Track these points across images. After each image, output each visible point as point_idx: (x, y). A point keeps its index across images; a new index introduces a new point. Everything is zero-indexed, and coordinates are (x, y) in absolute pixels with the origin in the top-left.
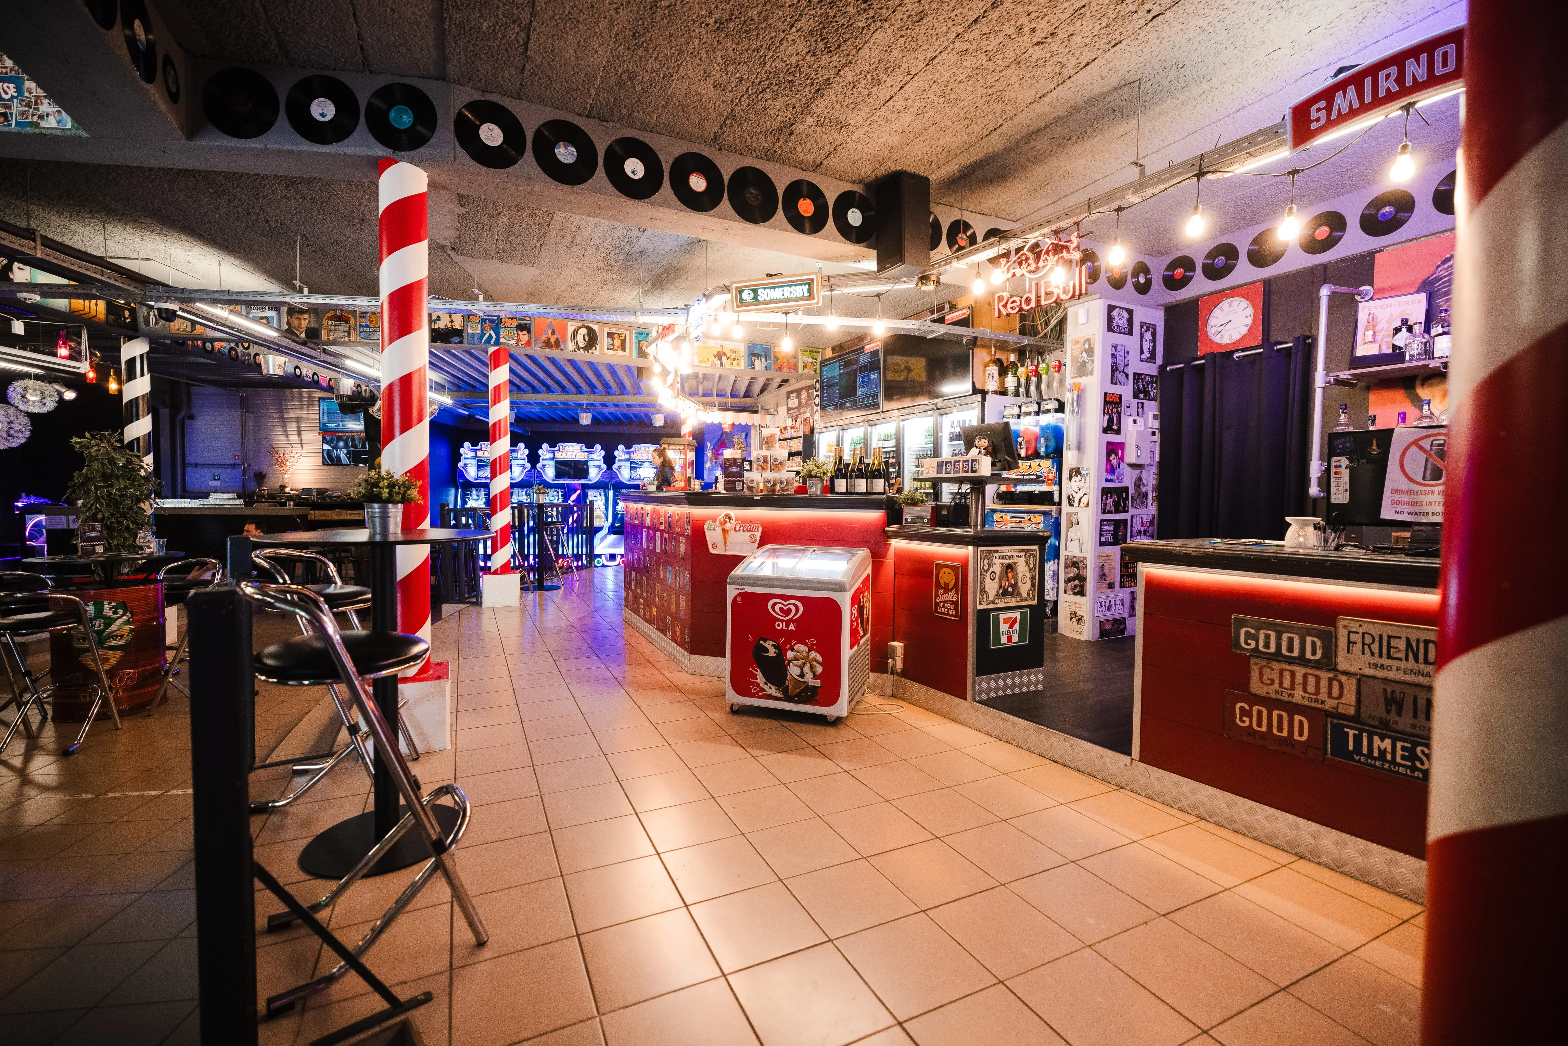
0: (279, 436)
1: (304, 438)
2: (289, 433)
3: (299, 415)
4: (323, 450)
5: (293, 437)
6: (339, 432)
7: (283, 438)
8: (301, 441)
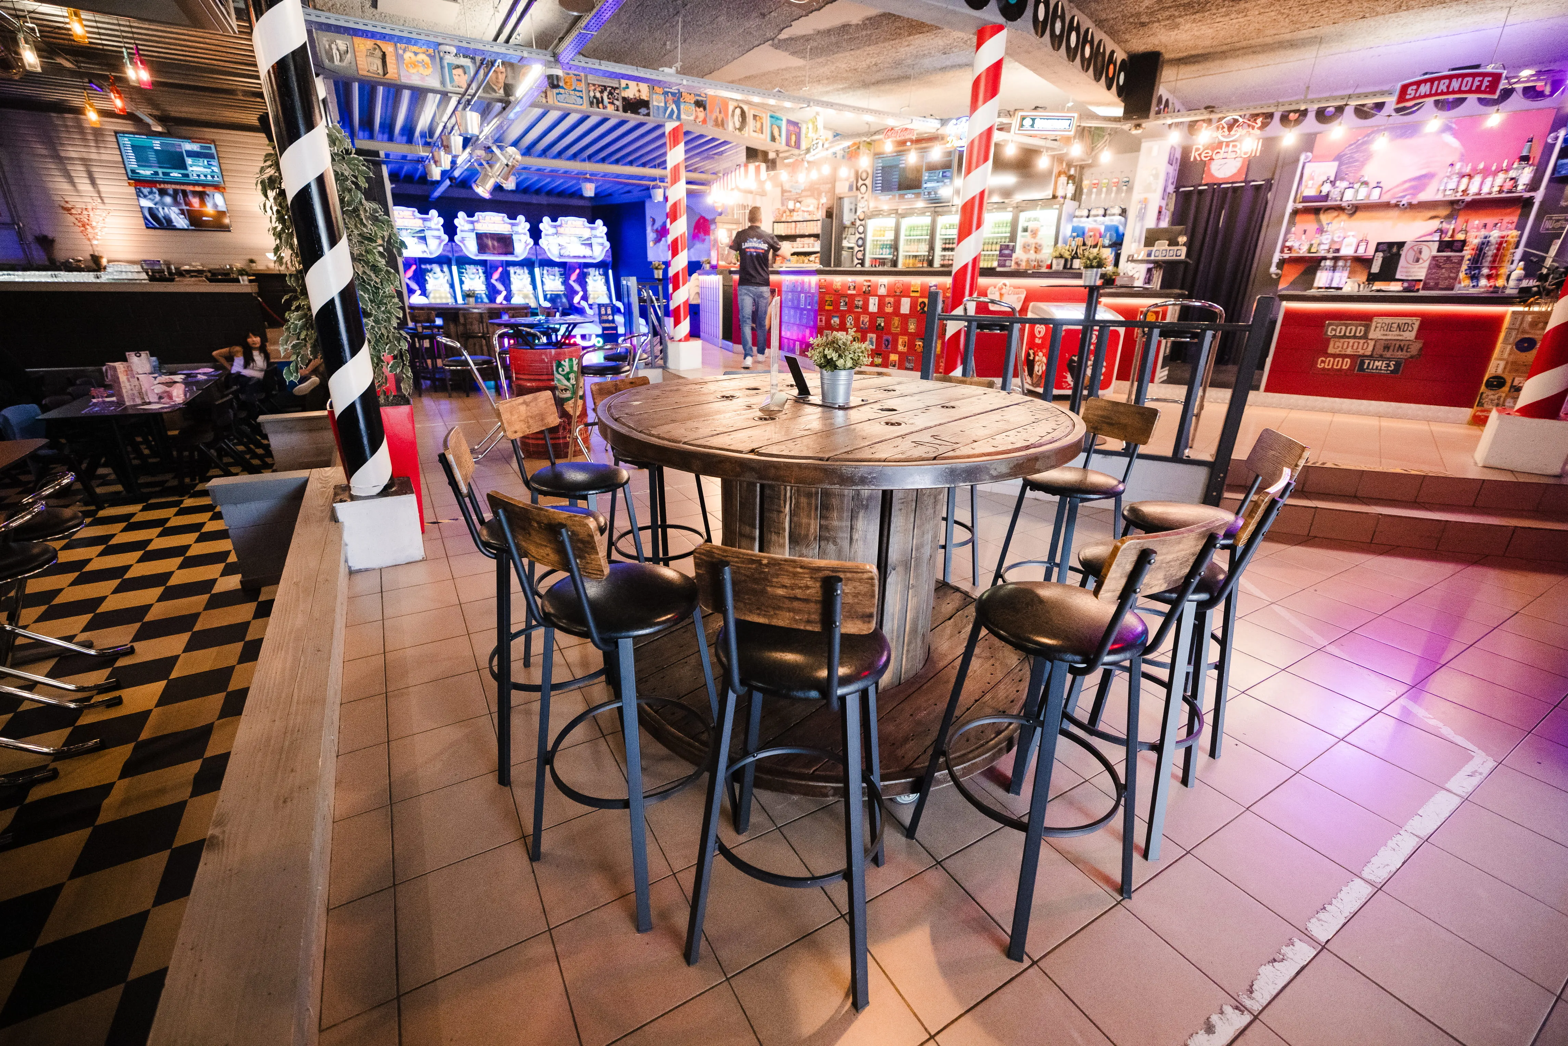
0: (60, 185)
1: (102, 189)
2: (76, 180)
3: (85, 156)
4: (141, 207)
5: (84, 185)
6: (160, 182)
7: (66, 186)
8: (99, 192)
